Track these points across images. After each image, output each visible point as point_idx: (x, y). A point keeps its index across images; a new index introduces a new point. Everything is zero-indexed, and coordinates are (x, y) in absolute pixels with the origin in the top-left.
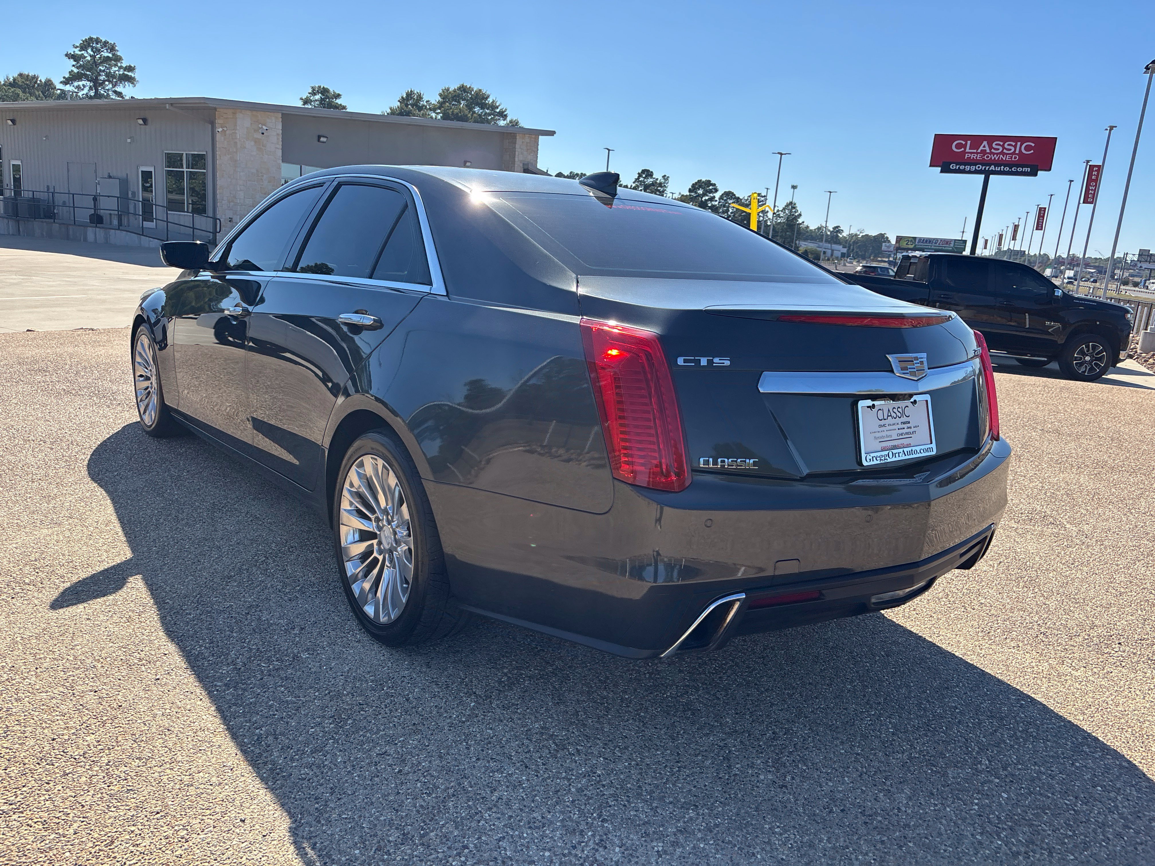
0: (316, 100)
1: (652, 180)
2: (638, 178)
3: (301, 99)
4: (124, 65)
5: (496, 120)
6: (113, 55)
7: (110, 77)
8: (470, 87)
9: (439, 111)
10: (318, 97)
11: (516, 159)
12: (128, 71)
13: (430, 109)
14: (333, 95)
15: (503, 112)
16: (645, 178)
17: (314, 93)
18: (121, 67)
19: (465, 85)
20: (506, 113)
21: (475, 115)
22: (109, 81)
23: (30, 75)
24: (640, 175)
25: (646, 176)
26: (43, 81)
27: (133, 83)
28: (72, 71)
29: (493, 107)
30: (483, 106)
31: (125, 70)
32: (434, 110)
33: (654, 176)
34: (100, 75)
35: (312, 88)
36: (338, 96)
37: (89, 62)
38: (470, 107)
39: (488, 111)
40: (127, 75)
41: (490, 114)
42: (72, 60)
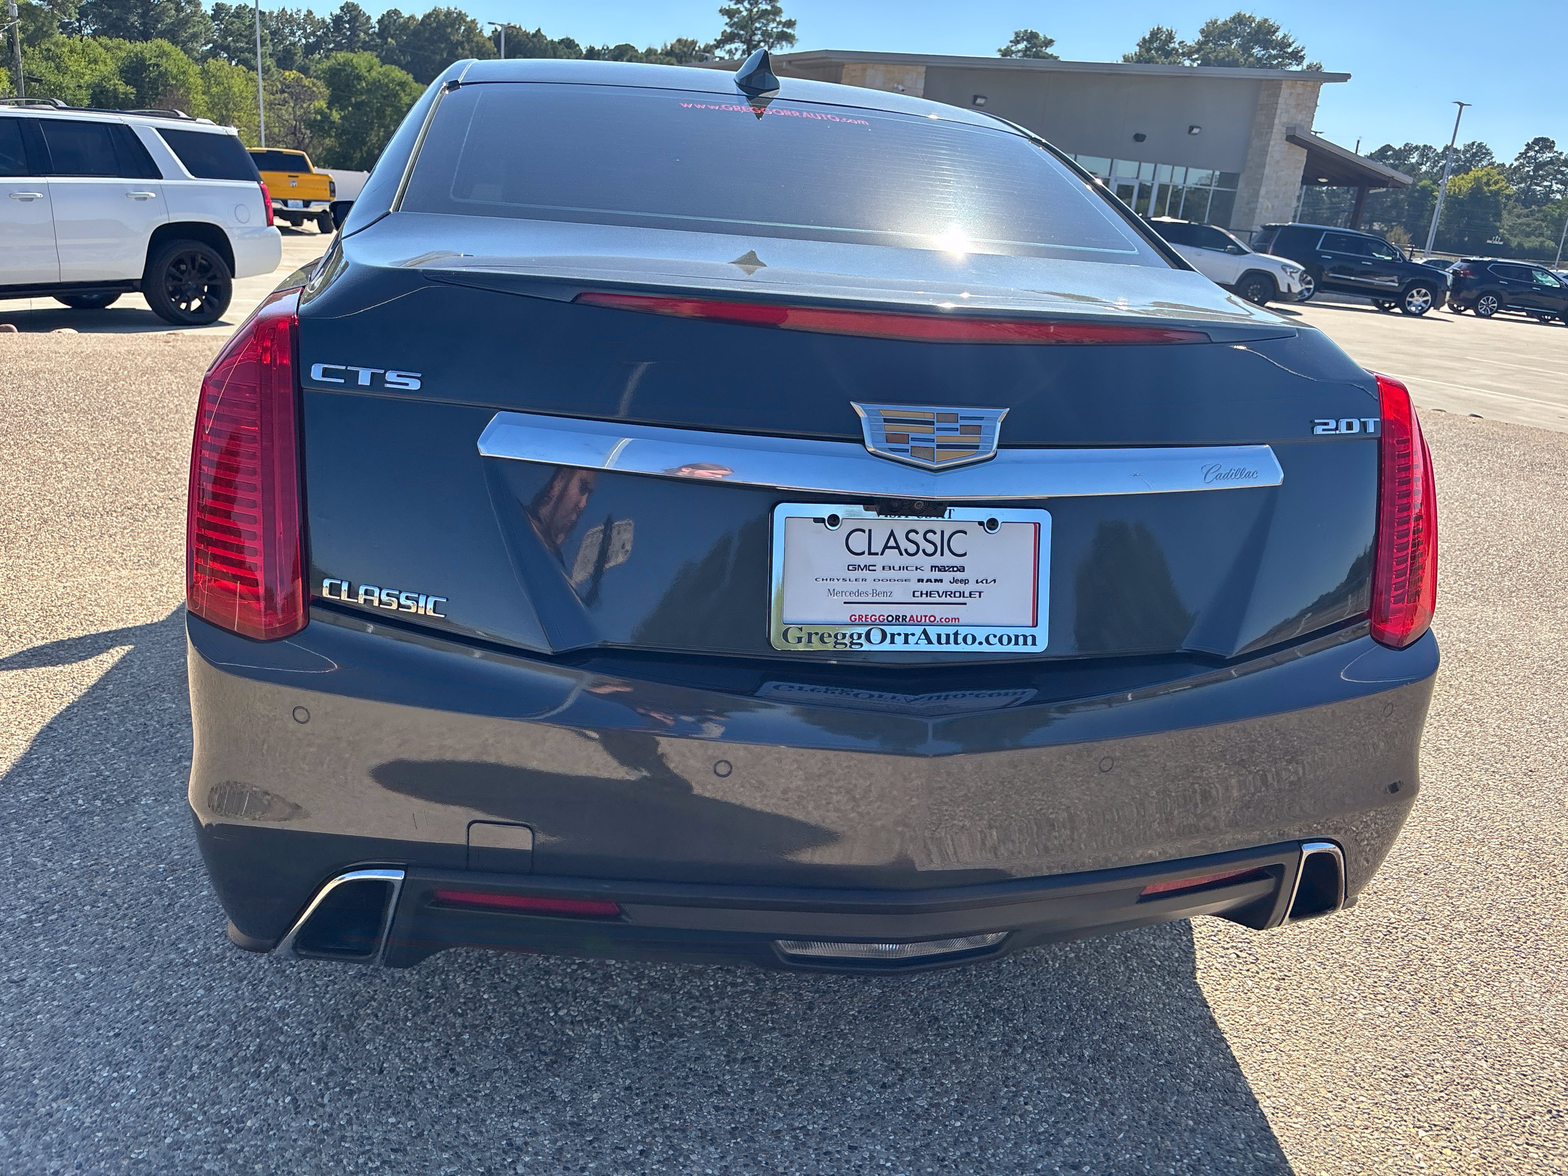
0: (1019, 51)
1: (1551, 155)
2: (1526, 152)
3: (1000, 50)
4: (783, 20)
5: (1286, 65)
6: (772, 7)
7: (766, 35)
8: (1250, 17)
9: (1196, 56)
10: (1021, 46)
11: (1277, 121)
12: (788, 28)
13: (1183, 54)
14: (1044, 42)
15: (1299, 52)
16: (1537, 152)
17: (1016, 42)
18: (779, 23)
19: (1243, 13)
20: (1302, 53)
21: (1251, 59)
22: (764, 41)
23: (689, 40)
24: (1529, 147)
25: (1541, 149)
26: (702, 47)
27: (791, 43)
28: (725, 31)
29: (1283, 44)
30: (1267, 44)
31: (784, 27)
32: (1188, 54)
33: (1555, 149)
34: (755, 34)
35: (1016, 33)
36: (1049, 43)
37: (744, 17)
38: (1246, 48)
39: (1274, 52)
40: (786, 32)
41: (1275, 57)
42: (726, 17)
